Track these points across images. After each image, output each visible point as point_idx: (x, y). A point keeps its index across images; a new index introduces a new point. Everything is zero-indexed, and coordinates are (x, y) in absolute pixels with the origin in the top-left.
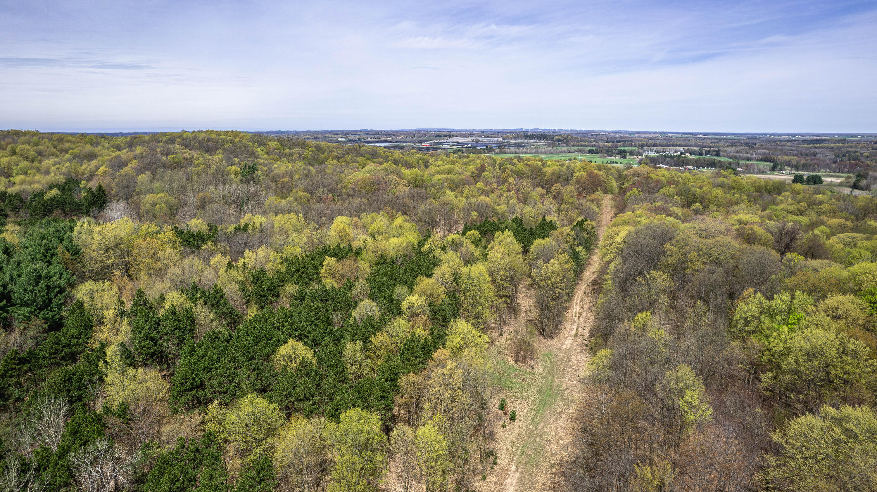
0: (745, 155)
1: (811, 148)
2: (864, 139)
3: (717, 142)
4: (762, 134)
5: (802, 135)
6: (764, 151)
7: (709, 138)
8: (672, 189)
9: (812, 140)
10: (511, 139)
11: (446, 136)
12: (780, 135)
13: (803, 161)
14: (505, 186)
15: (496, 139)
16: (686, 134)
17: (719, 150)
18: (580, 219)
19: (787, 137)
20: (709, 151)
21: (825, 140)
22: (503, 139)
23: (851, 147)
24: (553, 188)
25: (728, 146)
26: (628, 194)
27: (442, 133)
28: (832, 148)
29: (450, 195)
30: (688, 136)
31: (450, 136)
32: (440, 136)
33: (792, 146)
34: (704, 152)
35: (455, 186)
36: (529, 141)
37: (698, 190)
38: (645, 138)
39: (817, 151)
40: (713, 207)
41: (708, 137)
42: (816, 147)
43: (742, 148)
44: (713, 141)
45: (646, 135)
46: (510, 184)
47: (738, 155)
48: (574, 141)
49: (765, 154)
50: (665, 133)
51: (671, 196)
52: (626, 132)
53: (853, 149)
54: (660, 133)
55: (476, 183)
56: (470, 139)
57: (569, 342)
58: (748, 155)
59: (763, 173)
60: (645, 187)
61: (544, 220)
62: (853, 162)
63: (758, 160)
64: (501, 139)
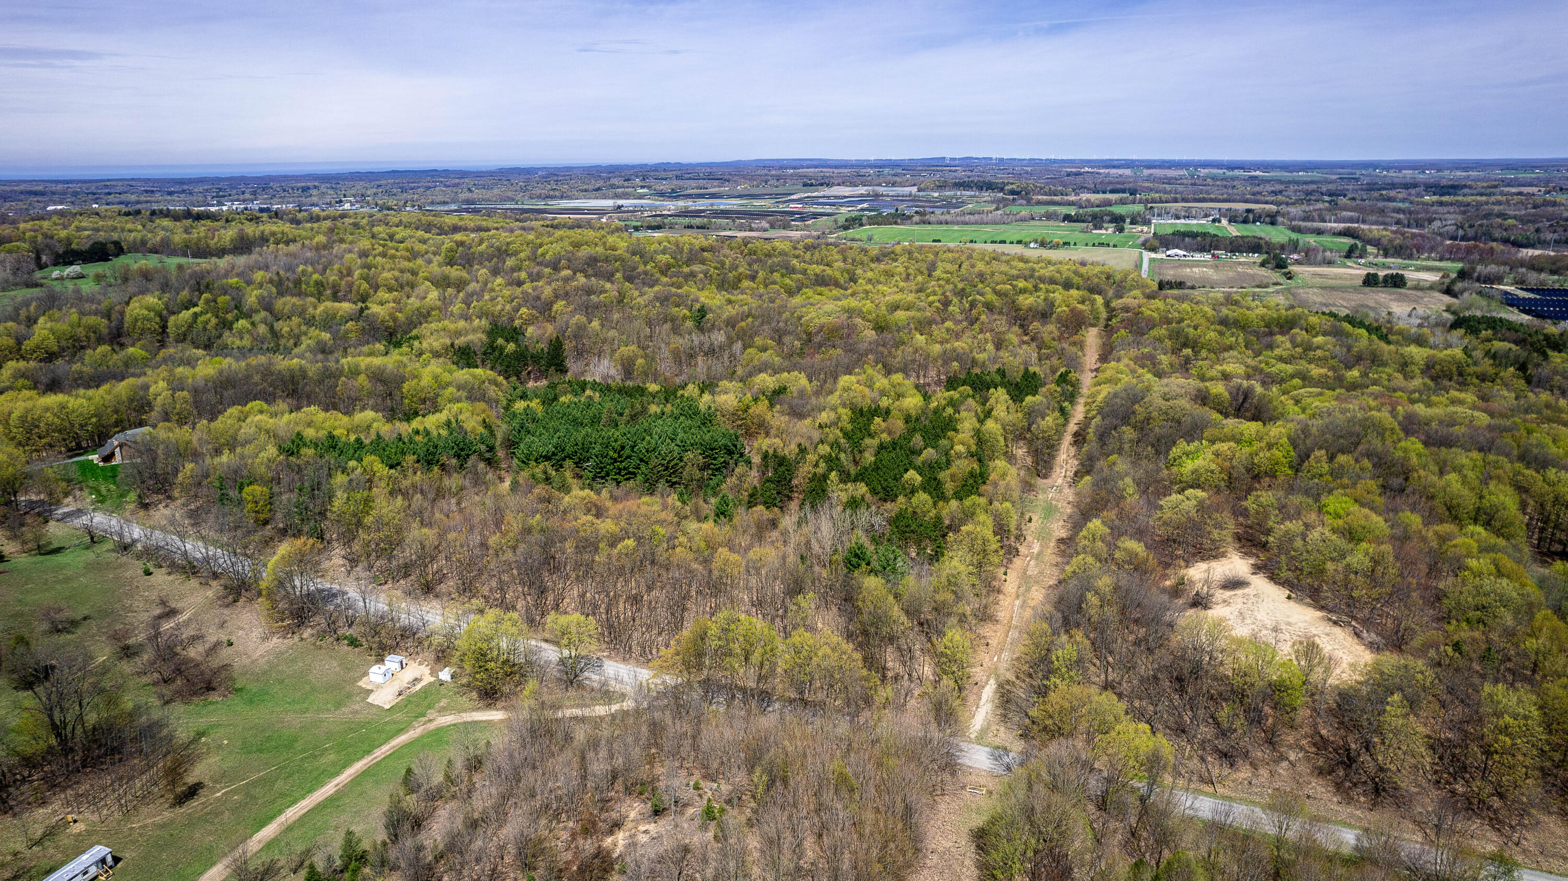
0: (1316, 225)
7: (1270, 181)
10: (932, 190)
11: (821, 184)
14: (976, 326)
15: (907, 190)
18: (1063, 370)
20: (1261, 215)
21: (1466, 185)
22: (919, 190)
24: (1030, 328)
26: (1116, 334)
29: (920, 339)
31: (828, 185)
32: (811, 185)
33: (1405, 200)
34: (1251, 217)
35: (923, 326)
36: (964, 192)
37: (1192, 330)
40: (1204, 353)
41: (1270, 175)
44: (1275, 187)
46: (983, 323)
48: (1039, 193)
49: (1351, 218)
51: (1160, 340)
52: (1129, 164)
53: (1501, 208)
55: (943, 322)
56: (863, 190)
57: (1060, 481)
59: (1330, 263)
61: (1027, 370)
64: (914, 190)
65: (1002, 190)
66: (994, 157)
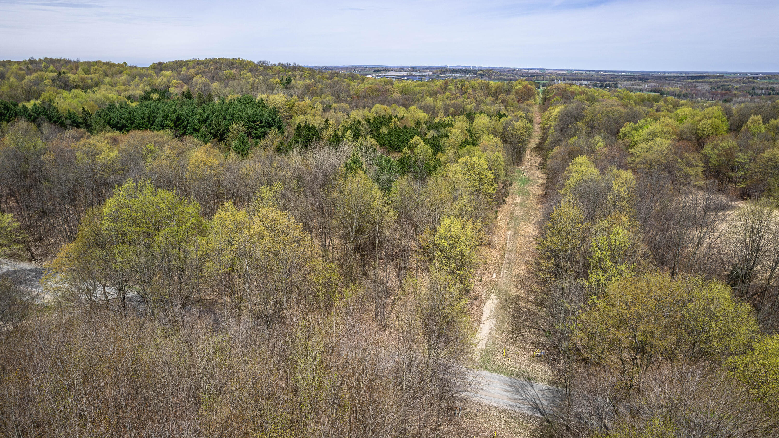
0: (638, 87)
1: (693, 82)
2: (740, 76)
3: (616, 78)
4: (654, 72)
5: (689, 73)
6: (654, 84)
7: (609, 75)
8: (583, 97)
9: (696, 77)
10: (440, 73)
11: (383, 70)
12: (671, 73)
13: (684, 92)
14: (465, 95)
15: (427, 73)
16: (590, 71)
17: (617, 84)
19: (675, 75)
20: (609, 84)
21: (706, 76)
22: (433, 74)
23: (726, 82)
24: (499, 97)
25: (625, 81)
26: (553, 100)
27: (379, 69)
28: (711, 82)
30: (591, 72)
31: (387, 71)
32: (378, 71)
33: (678, 81)
34: (604, 85)
36: (456, 75)
38: (554, 73)
39: (698, 84)
41: (609, 73)
42: (697, 82)
43: (636, 82)
44: (612, 76)
45: (555, 72)
47: (633, 86)
48: (495, 75)
49: (655, 86)
50: (571, 70)
51: (581, 101)
52: (538, 69)
53: (728, 84)
54: (567, 70)
56: (404, 73)
58: (641, 87)
60: (565, 96)
61: (499, 112)
62: (724, 91)
63: (648, 91)
64: (431, 73)
65: (475, 73)
66: (471, 66)
